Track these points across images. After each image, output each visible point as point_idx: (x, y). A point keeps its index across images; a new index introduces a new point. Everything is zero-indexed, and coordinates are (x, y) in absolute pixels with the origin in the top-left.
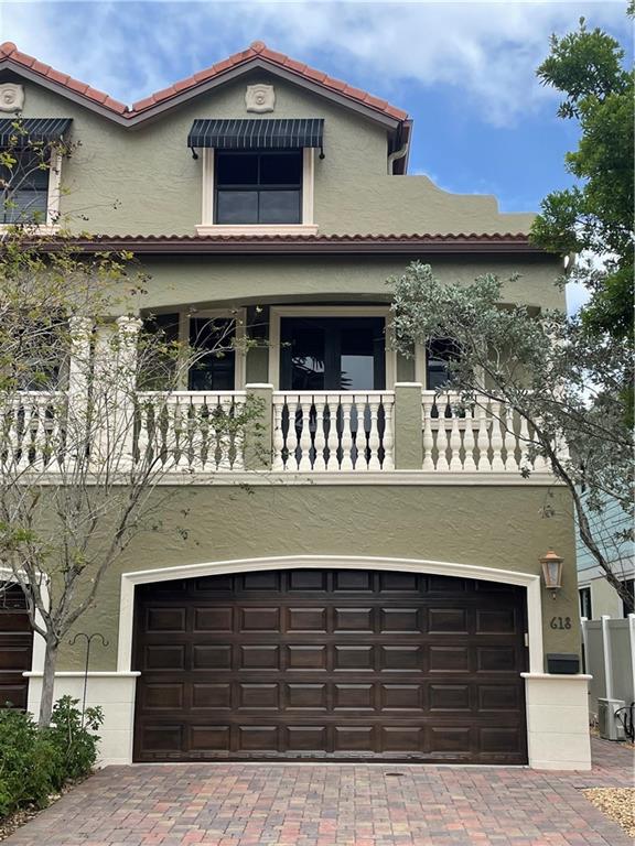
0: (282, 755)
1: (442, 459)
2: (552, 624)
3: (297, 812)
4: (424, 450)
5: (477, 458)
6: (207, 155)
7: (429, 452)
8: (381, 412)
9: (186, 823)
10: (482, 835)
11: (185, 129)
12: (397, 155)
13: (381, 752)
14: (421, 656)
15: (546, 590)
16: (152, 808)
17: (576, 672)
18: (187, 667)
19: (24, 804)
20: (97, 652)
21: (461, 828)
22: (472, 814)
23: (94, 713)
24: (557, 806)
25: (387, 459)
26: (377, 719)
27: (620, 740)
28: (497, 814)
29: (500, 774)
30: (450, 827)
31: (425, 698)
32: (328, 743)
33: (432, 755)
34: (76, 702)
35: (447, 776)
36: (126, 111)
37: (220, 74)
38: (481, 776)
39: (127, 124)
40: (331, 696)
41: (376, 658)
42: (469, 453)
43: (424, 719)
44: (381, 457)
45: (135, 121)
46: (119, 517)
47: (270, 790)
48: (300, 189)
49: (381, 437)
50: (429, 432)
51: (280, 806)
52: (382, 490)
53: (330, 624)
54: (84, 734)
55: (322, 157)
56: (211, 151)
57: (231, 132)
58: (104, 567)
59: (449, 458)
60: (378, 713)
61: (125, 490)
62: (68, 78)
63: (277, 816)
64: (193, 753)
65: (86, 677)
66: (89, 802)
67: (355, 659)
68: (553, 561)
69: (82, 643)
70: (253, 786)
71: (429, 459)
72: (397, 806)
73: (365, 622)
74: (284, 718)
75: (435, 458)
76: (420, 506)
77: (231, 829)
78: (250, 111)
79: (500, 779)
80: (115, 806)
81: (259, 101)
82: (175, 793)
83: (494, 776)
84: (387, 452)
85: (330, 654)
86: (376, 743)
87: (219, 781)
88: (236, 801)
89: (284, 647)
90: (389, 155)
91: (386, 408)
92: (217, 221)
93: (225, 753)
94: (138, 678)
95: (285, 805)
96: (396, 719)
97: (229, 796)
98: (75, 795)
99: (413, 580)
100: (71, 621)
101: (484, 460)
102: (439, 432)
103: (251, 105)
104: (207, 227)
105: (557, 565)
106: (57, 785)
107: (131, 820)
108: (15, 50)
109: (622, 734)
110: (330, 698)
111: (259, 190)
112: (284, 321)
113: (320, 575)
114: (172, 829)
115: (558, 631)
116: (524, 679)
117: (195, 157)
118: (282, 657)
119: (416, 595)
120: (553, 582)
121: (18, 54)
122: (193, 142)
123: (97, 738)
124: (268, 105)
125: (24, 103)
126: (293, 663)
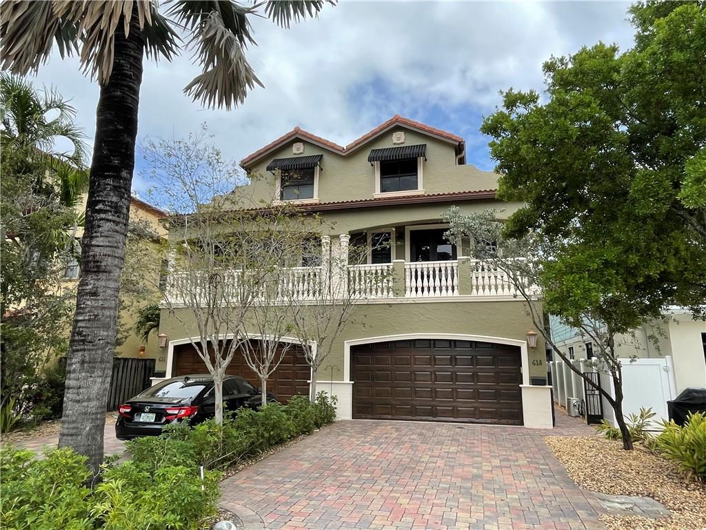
0: (413, 418)
1: (481, 290)
2: (533, 363)
3: (411, 441)
4: (472, 286)
5: (496, 289)
6: (377, 164)
7: (474, 287)
8: (453, 270)
9: (364, 443)
10: (488, 453)
11: (367, 154)
12: (460, 156)
13: (457, 418)
14: (474, 377)
15: (528, 347)
16: (353, 437)
17: (545, 385)
18: (373, 380)
19: (304, 433)
20: (335, 373)
21: (480, 450)
22: (488, 445)
23: (334, 398)
24: (528, 443)
25: (456, 291)
26: (455, 404)
27: (576, 417)
28: (499, 445)
29: (508, 429)
30: (475, 449)
31: (477, 395)
32: (433, 414)
33: (480, 420)
34: (326, 393)
35: (484, 429)
36: (343, 149)
37: (381, 130)
38: (499, 430)
39: (344, 155)
40: (434, 393)
41: (454, 378)
42: (493, 287)
43: (476, 405)
44: (453, 290)
45: (347, 153)
46: (338, 318)
47: (403, 432)
48: (417, 175)
49: (453, 281)
50: (474, 278)
51: (406, 438)
52: (453, 304)
53: (433, 363)
54: (331, 406)
55: (426, 160)
56: (379, 162)
57: (386, 154)
58: (334, 338)
59: (484, 289)
60: (454, 401)
61: (340, 307)
62: (320, 138)
63: (402, 442)
64: (378, 416)
65: (332, 383)
66: (329, 433)
67: (444, 378)
68: (532, 335)
69: (329, 369)
70: (397, 430)
71: (474, 290)
72: (456, 440)
73: (449, 363)
74: (415, 403)
75: (477, 289)
76: (471, 311)
77: (382, 446)
78: (394, 144)
79: (507, 431)
80: (339, 435)
81: (399, 139)
82: (364, 432)
83: (505, 431)
84: (456, 288)
85: (433, 376)
86: (454, 414)
87: (384, 427)
88: (388, 436)
89: (413, 372)
90: (456, 156)
91: (455, 268)
92: (383, 190)
93: (390, 417)
94: (353, 384)
95: (408, 438)
96: (464, 404)
97: (386, 434)
98: (325, 430)
99: (469, 344)
100: (322, 360)
101: (500, 290)
102: (478, 277)
103: (395, 141)
104: (378, 194)
105: (534, 337)
106: (318, 426)
107: (343, 441)
108: (300, 130)
109: (577, 414)
110: (434, 394)
111: (399, 177)
112: (412, 232)
113: (428, 342)
114: (358, 445)
115: (536, 366)
116: (521, 388)
117: (372, 165)
118: (413, 376)
119: (471, 351)
120: (533, 344)
121: (301, 131)
122: (370, 159)
123: (336, 408)
124: (402, 140)
125: (304, 150)
126: (417, 379)
